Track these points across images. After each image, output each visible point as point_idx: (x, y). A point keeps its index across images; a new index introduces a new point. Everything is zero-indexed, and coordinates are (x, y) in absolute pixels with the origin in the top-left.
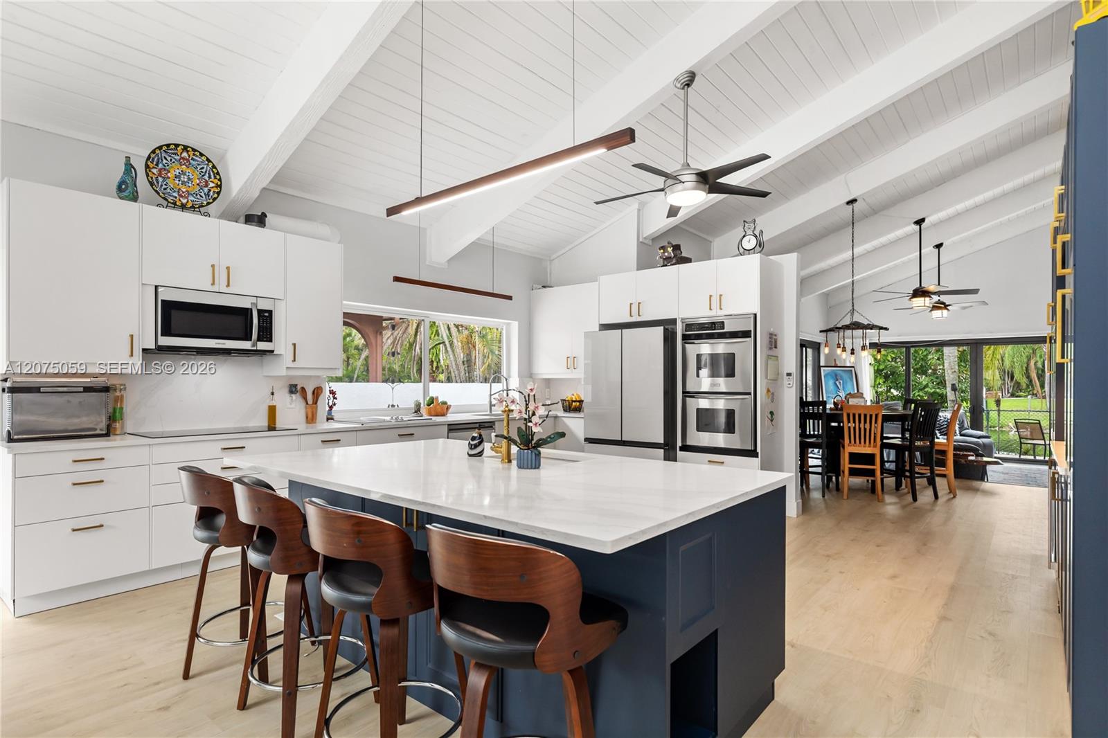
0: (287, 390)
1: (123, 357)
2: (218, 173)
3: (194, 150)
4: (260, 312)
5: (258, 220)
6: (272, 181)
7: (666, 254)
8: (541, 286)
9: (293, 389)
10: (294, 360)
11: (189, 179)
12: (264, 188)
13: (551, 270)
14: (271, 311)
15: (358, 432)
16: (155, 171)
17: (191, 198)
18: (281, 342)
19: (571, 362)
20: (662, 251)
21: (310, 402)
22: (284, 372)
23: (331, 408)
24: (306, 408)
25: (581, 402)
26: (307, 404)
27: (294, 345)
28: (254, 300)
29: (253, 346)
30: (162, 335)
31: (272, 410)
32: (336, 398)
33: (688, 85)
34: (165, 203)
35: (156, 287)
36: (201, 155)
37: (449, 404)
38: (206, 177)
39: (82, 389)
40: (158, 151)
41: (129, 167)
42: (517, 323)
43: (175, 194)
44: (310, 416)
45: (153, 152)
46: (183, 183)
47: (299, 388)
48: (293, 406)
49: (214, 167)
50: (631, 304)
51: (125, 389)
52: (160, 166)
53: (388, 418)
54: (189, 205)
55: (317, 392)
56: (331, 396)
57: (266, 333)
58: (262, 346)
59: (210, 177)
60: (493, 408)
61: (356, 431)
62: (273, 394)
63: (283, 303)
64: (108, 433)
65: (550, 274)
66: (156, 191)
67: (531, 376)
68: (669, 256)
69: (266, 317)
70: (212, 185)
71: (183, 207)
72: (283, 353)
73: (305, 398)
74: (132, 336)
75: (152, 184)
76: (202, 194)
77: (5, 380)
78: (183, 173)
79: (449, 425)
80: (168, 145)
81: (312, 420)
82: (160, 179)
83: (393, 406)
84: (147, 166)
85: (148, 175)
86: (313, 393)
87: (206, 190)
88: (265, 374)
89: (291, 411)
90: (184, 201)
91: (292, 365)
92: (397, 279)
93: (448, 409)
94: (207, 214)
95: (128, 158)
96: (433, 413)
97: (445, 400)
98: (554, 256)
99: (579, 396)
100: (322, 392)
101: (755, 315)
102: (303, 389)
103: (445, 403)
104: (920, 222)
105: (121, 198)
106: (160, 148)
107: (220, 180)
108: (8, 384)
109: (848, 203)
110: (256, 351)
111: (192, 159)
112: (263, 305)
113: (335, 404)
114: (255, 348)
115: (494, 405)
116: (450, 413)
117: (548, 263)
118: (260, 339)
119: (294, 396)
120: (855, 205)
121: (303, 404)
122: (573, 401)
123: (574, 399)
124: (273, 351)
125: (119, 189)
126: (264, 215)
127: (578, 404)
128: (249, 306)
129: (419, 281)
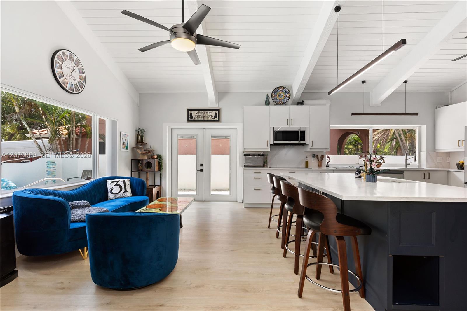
0: (312, 156)
1: (266, 147)
2: (290, 92)
3: (283, 87)
4: (301, 132)
5: (301, 103)
6: (304, 90)
8: (443, 106)
9: (314, 156)
10: (312, 146)
11: (282, 96)
12: (302, 93)
13: (451, 97)
14: (305, 131)
15: (334, 171)
16: (274, 96)
17: (283, 101)
18: (308, 141)
19: (461, 143)
21: (320, 160)
22: (309, 150)
23: (328, 162)
24: (318, 162)
26: (319, 161)
27: (312, 141)
28: (299, 128)
29: (299, 142)
30: (275, 140)
31: (307, 163)
32: (329, 159)
34: (276, 104)
35: (273, 127)
36: (285, 88)
38: (286, 94)
39: (257, 155)
40: (274, 90)
41: (268, 96)
42: (425, 126)
43: (279, 101)
44: (319, 165)
45: (273, 91)
46: (281, 97)
47: (316, 155)
48: (314, 161)
49: (289, 90)
51: (267, 155)
52: (275, 94)
53: (348, 167)
54: (282, 103)
55: (323, 157)
56: (328, 158)
57: (303, 138)
58: (302, 142)
59: (287, 94)
60: (407, 165)
61: (334, 170)
62: (307, 157)
63: (309, 128)
64: (263, 166)
66: (274, 101)
67: (434, 151)
69: (303, 133)
70: (288, 96)
71: (280, 104)
72: (309, 144)
73: (318, 159)
74: (268, 141)
75: (273, 99)
76: (285, 99)
77: (244, 153)
78: (281, 94)
80: (277, 88)
81: (320, 166)
82: (275, 98)
84: (272, 95)
85: (272, 97)
86: (321, 157)
87: (286, 98)
88: (305, 151)
89: (313, 163)
90: (281, 102)
91: (312, 148)
92: (353, 114)
94: (287, 105)
95: (267, 94)
100: (324, 157)
102: (317, 156)
105: (266, 105)
106: (275, 89)
107: (290, 94)
108: (244, 154)
110: (300, 144)
111: (283, 90)
112: (302, 129)
113: (329, 161)
114: (300, 143)
116: (382, 167)
117: (450, 93)
118: (301, 140)
119: (314, 158)
121: (317, 161)
124: (305, 144)
125: (266, 103)
126: (303, 101)
128: (298, 130)
129: (364, 114)
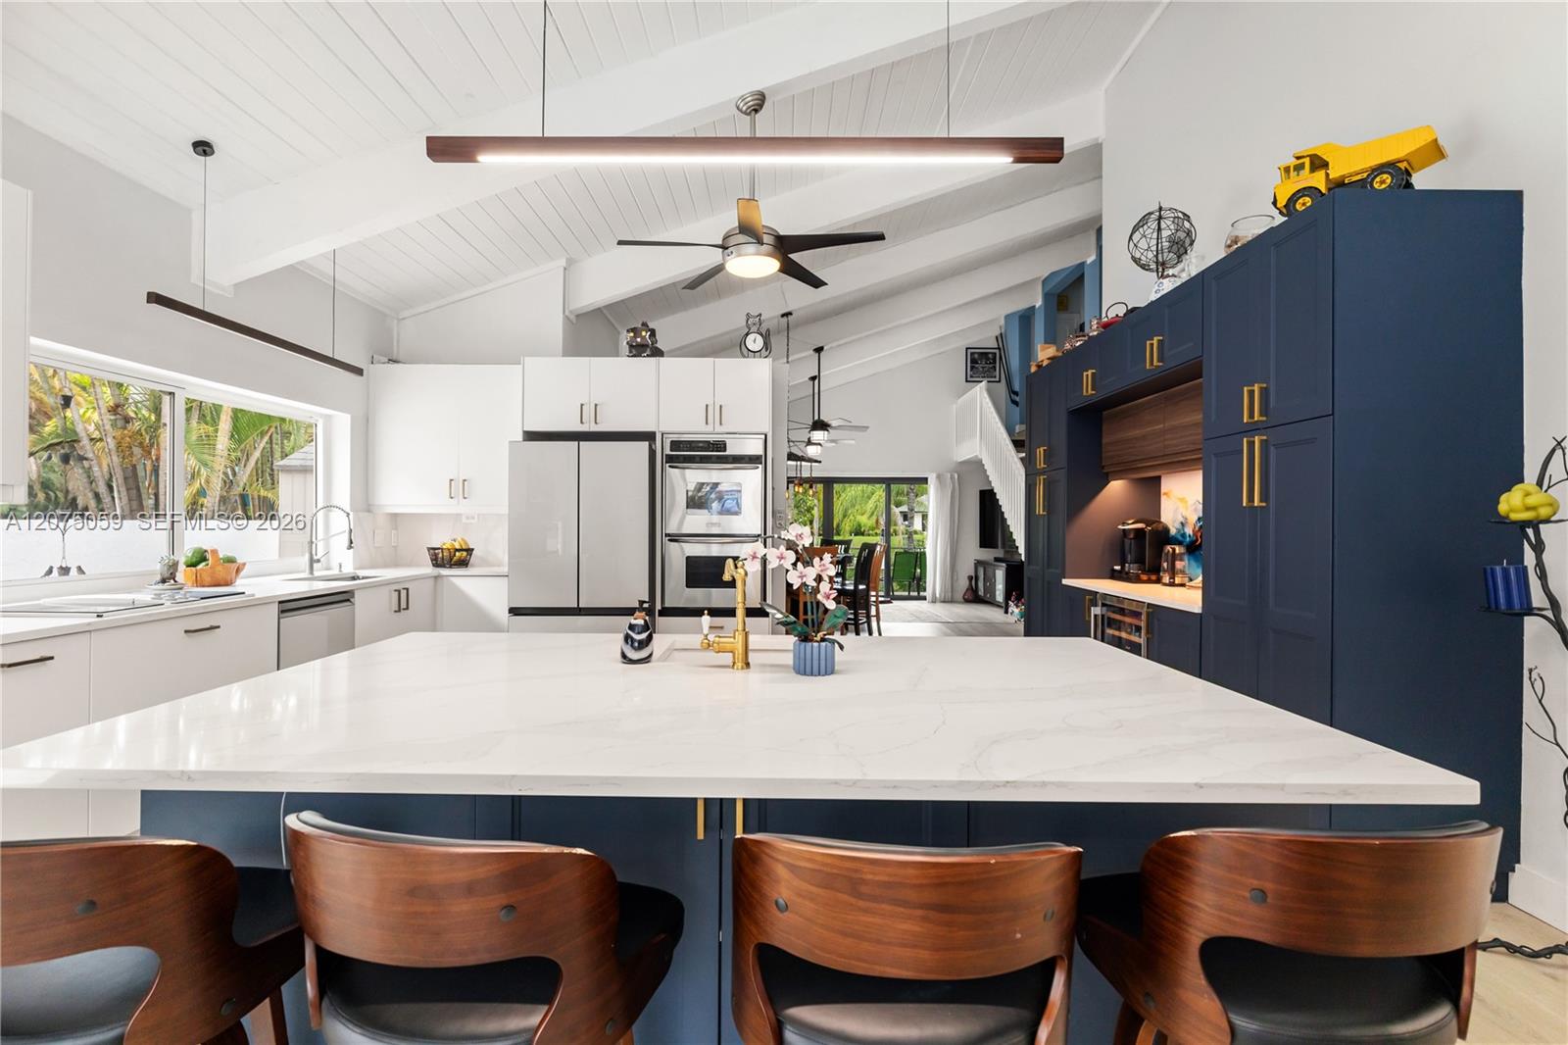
7: (639, 340)
8: (387, 360)
13: (398, 334)
15: (93, 634)
19: (459, 488)
20: (632, 334)
25: (470, 551)
33: (756, 111)
37: (240, 561)
42: (345, 415)
50: (582, 405)
61: (89, 631)
65: (398, 341)
67: (369, 508)
68: (644, 343)
79: (280, 602)
83: (65, 571)
92: (155, 298)
93: (238, 571)
96: (207, 579)
97: (230, 554)
98: (406, 314)
99: (466, 543)
101: (766, 436)
103: (231, 560)
104: (819, 350)
109: (783, 316)
115: (318, 561)
116: (256, 579)
117: (395, 321)
120: (790, 317)
122: (457, 550)
123: (458, 547)
127: (465, 554)
129: (206, 313)
